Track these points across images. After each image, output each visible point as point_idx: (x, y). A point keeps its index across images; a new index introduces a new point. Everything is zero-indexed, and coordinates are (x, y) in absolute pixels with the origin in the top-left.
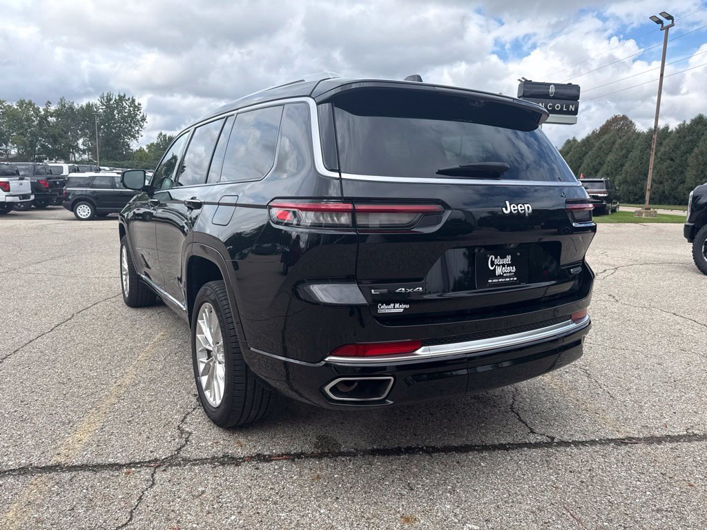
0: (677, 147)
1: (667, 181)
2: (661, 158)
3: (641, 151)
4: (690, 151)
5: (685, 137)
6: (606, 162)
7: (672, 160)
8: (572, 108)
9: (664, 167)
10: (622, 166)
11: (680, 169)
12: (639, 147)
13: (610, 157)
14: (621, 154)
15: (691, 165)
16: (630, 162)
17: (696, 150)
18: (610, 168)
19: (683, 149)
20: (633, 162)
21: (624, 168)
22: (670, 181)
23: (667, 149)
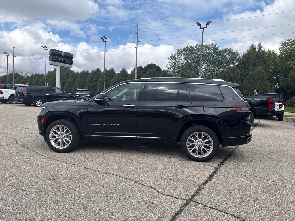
0: (93, 78)
1: (91, 90)
2: (88, 82)
3: (80, 79)
4: (97, 80)
5: (95, 75)
6: (67, 82)
7: (92, 83)
8: (70, 62)
9: (89, 85)
10: (73, 83)
11: (94, 86)
12: (79, 77)
13: (68, 80)
14: (72, 79)
15: (98, 85)
16: (77, 82)
17: (99, 80)
18: (69, 84)
19: (95, 79)
20: (78, 82)
21: (75, 84)
22: (92, 90)
23: (90, 79)
